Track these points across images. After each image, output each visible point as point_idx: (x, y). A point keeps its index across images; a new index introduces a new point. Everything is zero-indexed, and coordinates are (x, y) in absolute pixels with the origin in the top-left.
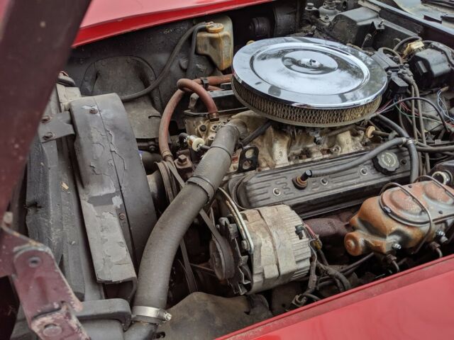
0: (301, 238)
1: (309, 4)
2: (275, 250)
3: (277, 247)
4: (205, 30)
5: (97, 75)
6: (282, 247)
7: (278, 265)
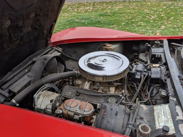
0: (51, 102)
1: (146, 43)
2: (42, 101)
3: (43, 101)
4: (105, 46)
5: (75, 52)
6: (44, 102)
7: (41, 105)
